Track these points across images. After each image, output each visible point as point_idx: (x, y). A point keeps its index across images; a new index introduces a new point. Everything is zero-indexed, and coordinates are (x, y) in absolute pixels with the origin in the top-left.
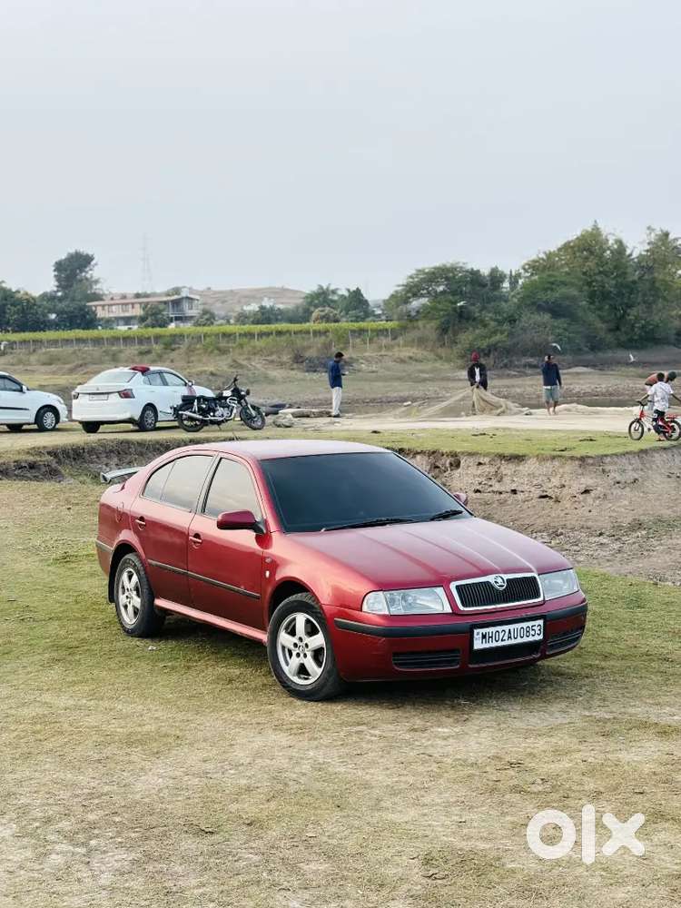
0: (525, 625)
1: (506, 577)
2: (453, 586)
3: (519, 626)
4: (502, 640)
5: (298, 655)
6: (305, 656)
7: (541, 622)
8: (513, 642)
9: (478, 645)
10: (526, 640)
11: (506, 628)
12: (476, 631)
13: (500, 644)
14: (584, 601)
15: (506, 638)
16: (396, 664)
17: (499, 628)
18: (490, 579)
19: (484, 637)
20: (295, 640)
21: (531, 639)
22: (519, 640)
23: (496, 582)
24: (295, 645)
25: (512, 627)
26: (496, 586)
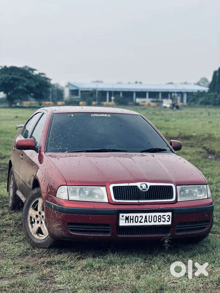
0: (157, 214)
1: (149, 184)
2: (111, 187)
3: (153, 214)
4: (140, 222)
5: (38, 222)
6: (42, 222)
7: (170, 214)
8: (148, 224)
9: (122, 223)
10: (157, 223)
11: (144, 215)
12: (121, 215)
13: (138, 224)
14: (212, 204)
15: (143, 220)
16: (70, 230)
17: (139, 215)
18: (138, 184)
19: (127, 218)
20: (37, 213)
21: (162, 223)
22: (153, 223)
23: (141, 187)
24: (37, 216)
25: (148, 215)
26: (141, 189)
